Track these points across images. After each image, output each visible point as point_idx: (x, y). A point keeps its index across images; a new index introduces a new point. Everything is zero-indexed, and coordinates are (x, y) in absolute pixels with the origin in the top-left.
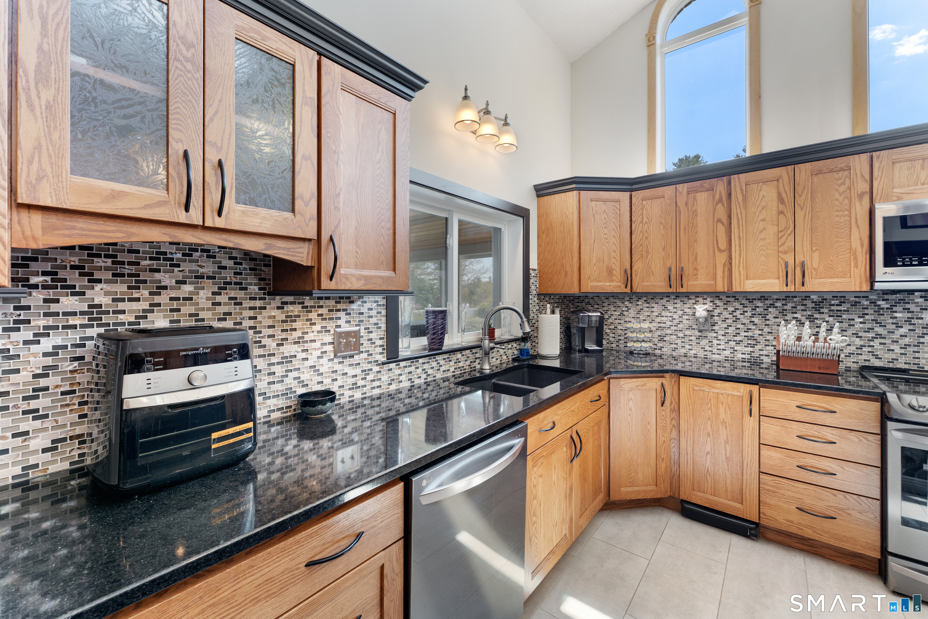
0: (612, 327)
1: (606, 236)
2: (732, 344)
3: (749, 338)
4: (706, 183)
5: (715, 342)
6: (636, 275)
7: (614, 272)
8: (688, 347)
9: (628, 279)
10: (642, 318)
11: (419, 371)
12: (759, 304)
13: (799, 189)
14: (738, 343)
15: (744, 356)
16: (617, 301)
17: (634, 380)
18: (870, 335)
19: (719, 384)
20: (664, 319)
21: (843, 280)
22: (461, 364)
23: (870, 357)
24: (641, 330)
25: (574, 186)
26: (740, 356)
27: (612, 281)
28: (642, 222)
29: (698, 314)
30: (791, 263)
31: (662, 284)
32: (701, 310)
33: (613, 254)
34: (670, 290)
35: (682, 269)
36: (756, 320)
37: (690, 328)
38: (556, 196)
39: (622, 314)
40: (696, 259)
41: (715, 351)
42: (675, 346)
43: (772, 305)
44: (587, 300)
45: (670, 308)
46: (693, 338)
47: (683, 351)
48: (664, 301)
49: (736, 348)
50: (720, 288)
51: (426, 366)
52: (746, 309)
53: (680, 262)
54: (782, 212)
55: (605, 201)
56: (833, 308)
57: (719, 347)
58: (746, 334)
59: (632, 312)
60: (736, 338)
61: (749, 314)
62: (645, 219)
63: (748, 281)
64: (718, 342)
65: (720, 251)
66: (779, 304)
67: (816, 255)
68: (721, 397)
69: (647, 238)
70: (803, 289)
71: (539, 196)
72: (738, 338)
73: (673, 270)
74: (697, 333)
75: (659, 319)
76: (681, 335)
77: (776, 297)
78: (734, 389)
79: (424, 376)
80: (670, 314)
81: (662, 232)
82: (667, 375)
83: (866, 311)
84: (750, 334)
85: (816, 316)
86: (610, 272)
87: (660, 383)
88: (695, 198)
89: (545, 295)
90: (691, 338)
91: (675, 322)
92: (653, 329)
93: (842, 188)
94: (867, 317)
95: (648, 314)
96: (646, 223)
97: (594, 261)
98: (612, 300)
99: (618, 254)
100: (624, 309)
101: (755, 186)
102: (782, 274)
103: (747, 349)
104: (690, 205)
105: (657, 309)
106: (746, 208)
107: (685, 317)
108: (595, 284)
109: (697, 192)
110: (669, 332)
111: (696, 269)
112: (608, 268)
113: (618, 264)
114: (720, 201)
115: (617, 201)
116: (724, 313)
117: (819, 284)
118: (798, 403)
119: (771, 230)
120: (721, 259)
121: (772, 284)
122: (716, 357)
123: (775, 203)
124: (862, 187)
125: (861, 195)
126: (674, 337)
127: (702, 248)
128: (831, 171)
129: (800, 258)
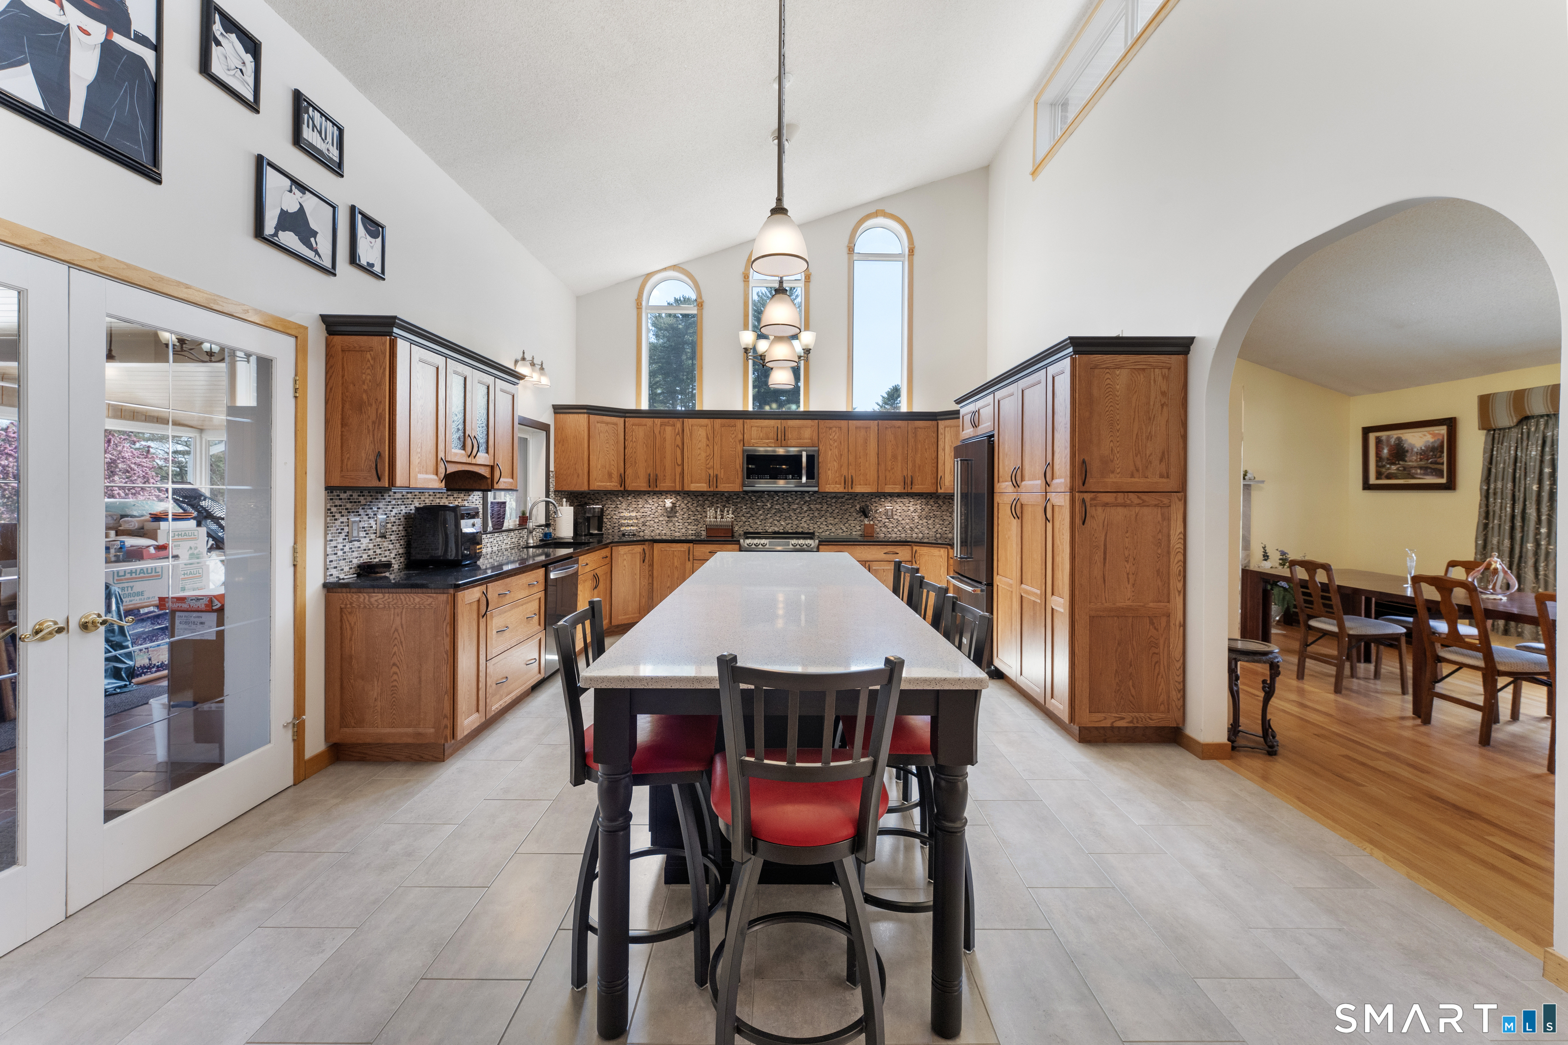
0: (609, 517)
1: (608, 449)
2: (686, 524)
3: (696, 520)
4: (671, 421)
5: (677, 524)
6: (628, 478)
7: (613, 476)
8: (661, 528)
9: (622, 480)
10: (631, 509)
11: (495, 541)
12: (701, 499)
13: (716, 433)
14: (690, 523)
15: (692, 532)
16: (613, 496)
17: (627, 547)
18: (749, 515)
19: (679, 545)
20: (646, 509)
21: (732, 485)
22: (513, 540)
23: (749, 528)
24: (630, 518)
25: (585, 411)
26: (691, 532)
27: (612, 482)
28: (632, 441)
29: (667, 506)
30: (712, 474)
31: (645, 485)
32: (668, 503)
33: (612, 463)
34: (650, 489)
35: (657, 475)
36: (698, 509)
37: (662, 515)
38: (571, 416)
39: (616, 507)
40: (665, 469)
41: (677, 530)
42: (653, 528)
43: (707, 499)
44: (588, 496)
45: (650, 501)
46: (664, 522)
47: (658, 531)
48: (646, 497)
49: (688, 527)
50: (678, 489)
51: (498, 539)
52: (694, 502)
53: (656, 471)
54: (708, 445)
55: (607, 423)
56: (734, 501)
57: (679, 527)
58: (693, 518)
59: (624, 505)
60: (688, 521)
61: (695, 505)
62: (634, 439)
63: (693, 485)
64: (679, 524)
65: (678, 465)
66: (710, 499)
67: (722, 471)
68: (675, 553)
69: (635, 452)
70: (717, 490)
71: (555, 413)
72: (689, 521)
73: (651, 476)
74: (666, 519)
75: (642, 510)
76: (656, 520)
77: (709, 494)
78: (682, 546)
79: (497, 545)
80: (650, 506)
81: (645, 450)
82: (647, 543)
83: (747, 502)
84: (695, 518)
85: (727, 505)
86: (610, 475)
87: (642, 548)
88: (664, 430)
89: (559, 491)
90: (663, 522)
91: (653, 511)
92: (639, 517)
93: (733, 436)
94: (748, 505)
95: (635, 506)
96: (635, 442)
97: (599, 467)
98: (609, 496)
99: (616, 462)
100: (618, 503)
101: (695, 427)
102: (708, 481)
103: (694, 527)
104: (662, 434)
105: (641, 502)
106: (691, 440)
107: (660, 508)
108: (600, 484)
109: (666, 425)
110: (649, 519)
111: (665, 476)
112: (608, 472)
113: (616, 470)
114: (678, 434)
115: (616, 424)
116: (681, 504)
117: (723, 487)
118: (709, 550)
119: (703, 455)
120: (679, 470)
121: (703, 487)
122: (677, 534)
123: (705, 440)
124: (740, 437)
125: (740, 441)
126: (652, 522)
127: (668, 462)
128: (729, 426)
129: (716, 472)
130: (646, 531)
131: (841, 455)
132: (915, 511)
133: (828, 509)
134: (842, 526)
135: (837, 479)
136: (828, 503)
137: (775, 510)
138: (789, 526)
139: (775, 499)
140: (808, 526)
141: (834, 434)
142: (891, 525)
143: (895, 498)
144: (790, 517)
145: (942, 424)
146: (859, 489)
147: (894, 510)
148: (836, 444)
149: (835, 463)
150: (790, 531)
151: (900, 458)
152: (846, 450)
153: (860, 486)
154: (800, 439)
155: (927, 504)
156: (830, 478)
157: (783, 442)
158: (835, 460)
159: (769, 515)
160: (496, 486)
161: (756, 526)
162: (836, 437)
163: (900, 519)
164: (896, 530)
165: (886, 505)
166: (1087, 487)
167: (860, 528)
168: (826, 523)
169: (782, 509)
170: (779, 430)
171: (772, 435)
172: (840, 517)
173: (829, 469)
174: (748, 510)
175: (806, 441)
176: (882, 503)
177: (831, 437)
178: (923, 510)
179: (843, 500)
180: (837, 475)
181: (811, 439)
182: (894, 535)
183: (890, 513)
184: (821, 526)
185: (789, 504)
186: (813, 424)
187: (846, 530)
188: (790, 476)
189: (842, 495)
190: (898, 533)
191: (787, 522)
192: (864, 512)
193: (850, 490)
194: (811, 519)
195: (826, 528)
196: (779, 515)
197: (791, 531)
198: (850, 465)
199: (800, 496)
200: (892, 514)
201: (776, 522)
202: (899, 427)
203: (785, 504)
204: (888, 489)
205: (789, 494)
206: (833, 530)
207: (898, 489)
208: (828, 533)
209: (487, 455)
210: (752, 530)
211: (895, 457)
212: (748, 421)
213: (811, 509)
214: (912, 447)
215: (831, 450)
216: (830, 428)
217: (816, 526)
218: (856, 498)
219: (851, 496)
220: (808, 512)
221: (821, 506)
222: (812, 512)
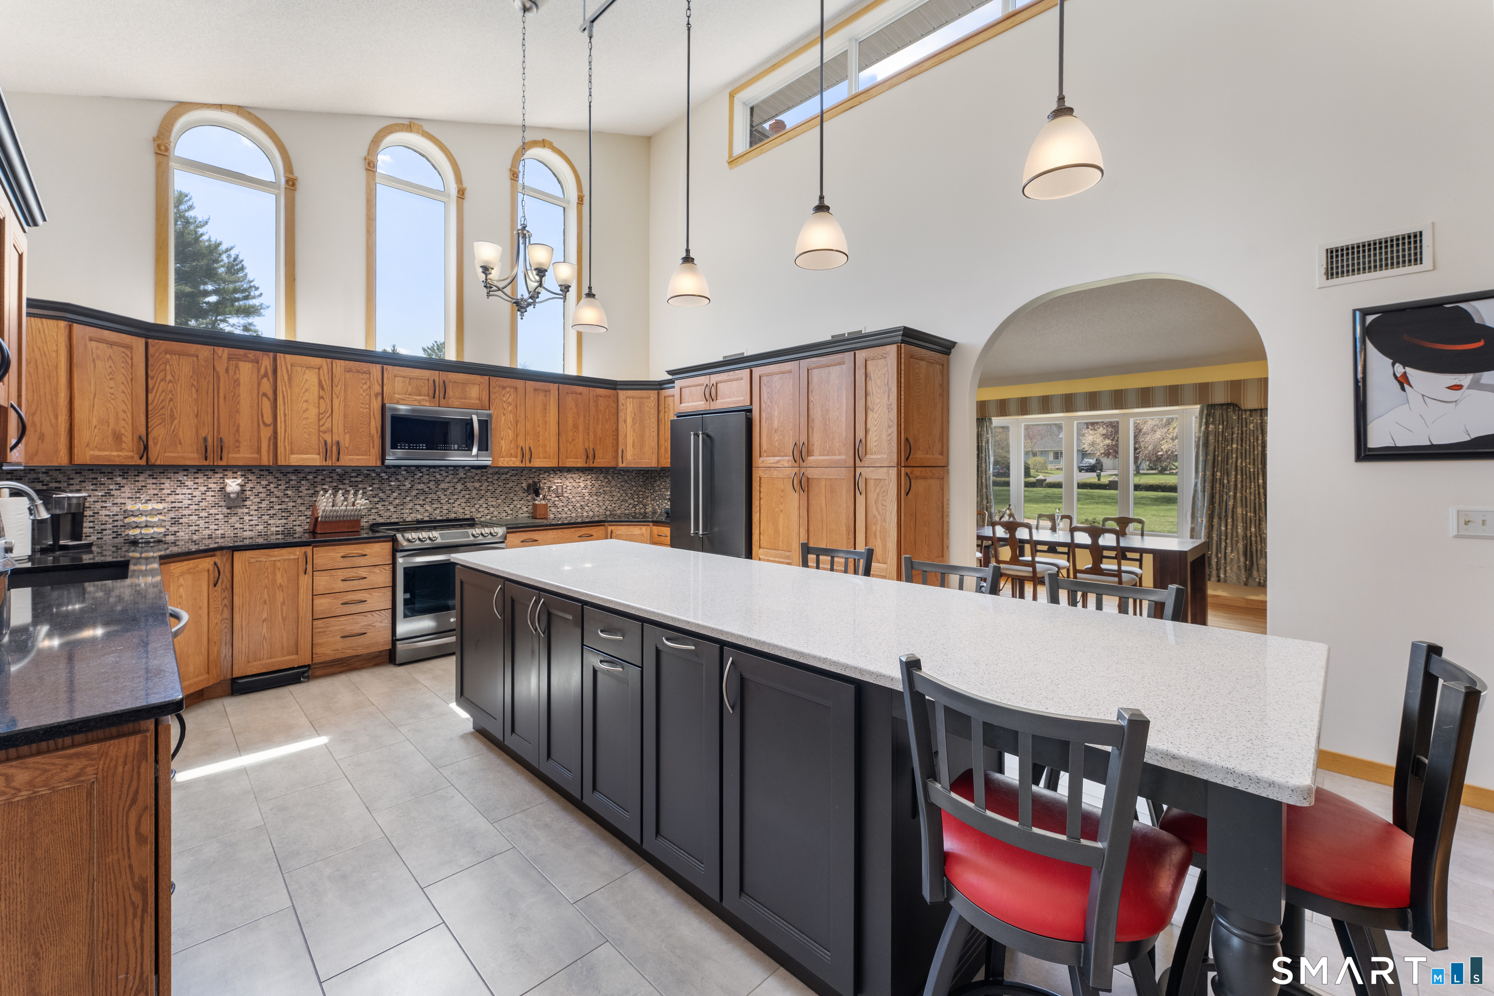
1: (112, 391)
2: (266, 517)
3: (285, 510)
4: (251, 354)
5: (247, 518)
6: (155, 444)
7: (124, 439)
8: (213, 527)
9: (144, 447)
10: (144, 497)
12: (294, 478)
13: (335, 380)
14: (272, 517)
15: (278, 529)
17: (186, 563)
18: (376, 499)
19: (276, 551)
20: (180, 497)
21: (365, 457)
24: (147, 513)
25: (64, 314)
26: (274, 529)
27: (121, 450)
28: (161, 379)
29: (229, 489)
30: (329, 441)
31: (195, 455)
33: (122, 415)
34: (206, 463)
35: (221, 440)
36: (289, 492)
37: (217, 505)
39: (108, 494)
40: (238, 430)
41: (247, 527)
42: (196, 528)
43: (305, 478)
45: (189, 483)
46: (220, 517)
47: (207, 532)
49: (270, 522)
50: (266, 460)
52: (280, 483)
53: (219, 432)
54: (322, 397)
55: (111, 344)
56: (353, 479)
57: (251, 523)
58: (280, 507)
59: (127, 491)
60: (269, 512)
61: (283, 487)
62: (169, 377)
63: (291, 456)
64: (250, 518)
65: (266, 425)
66: (310, 477)
67: (347, 436)
68: (278, 564)
69: (171, 400)
70: (338, 464)
72: (272, 512)
73: (210, 440)
74: (225, 511)
75: (172, 498)
76: (204, 514)
77: (308, 470)
78: (290, 553)
80: (190, 491)
81: (195, 396)
82: (218, 553)
83: (374, 481)
84: (284, 506)
86: (118, 438)
87: (212, 562)
88: (237, 367)
90: (217, 517)
91: (196, 499)
92: (164, 511)
93: (365, 387)
94: (374, 486)
95: (156, 492)
96: (170, 381)
97: (95, 422)
99: (130, 415)
100: (111, 487)
101: (297, 368)
102: (322, 450)
103: (280, 522)
104: (231, 372)
105: (168, 485)
106: (290, 387)
107: (210, 493)
108: (97, 453)
109: (240, 360)
110: (186, 512)
111: (237, 441)
112: (114, 433)
113: (129, 429)
114: (266, 375)
115: (129, 347)
116: (257, 488)
117: (349, 460)
118: (342, 554)
119: (313, 412)
120: (266, 433)
121: (314, 459)
122: (247, 534)
123: (316, 388)
124: (377, 389)
125: (376, 395)
126: (194, 518)
127: (245, 419)
128: (358, 372)
129: (336, 438)
130: (181, 534)
131: (517, 422)
132: (585, 487)
133: (489, 488)
134: (506, 508)
135: (512, 451)
136: (489, 480)
137: (417, 492)
138: (437, 512)
139: (416, 477)
140: (463, 511)
141: (508, 395)
142: (561, 504)
143: (565, 474)
144: (438, 500)
145: (622, 394)
146: (537, 463)
147: (564, 486)
148: (510, 408)
149: (509, 431)
150: (439, 518)
151: (581, 428)
152: (523, 416)
153: (538, 460)
154: (465, 398)
155: (597, 479)
156: (503, 449)
157: (443, 402)
158: (509, 428)
159: (408, 499)
161: (388, 514)
162: (510, 400)
163: (570, 497)
164: (566, 509)
165: (556, 481)
166: (911, 462)
167: (527, 509)
168: (486, 506)
169: (427, 490)
170: (437, 384)
171: (425, 390)
172: (503, 497)
173: (502, 439)
174: (375, 492)
175: (472, 401)
176: (551, 479)
177: (504, 399)
178: (593, 486)
179: (508, 476)
180: (512, 446)
181: (480, 399)
182: (564, 515)
183: (560, 491)
184: (480, 510)
185: (437, 483)
186: (483, 381)
187: (511, 512)
188: (456, 447)
189: (506, 470)
190: (569, 513)
191: (435, 506)
192: (535, 490)
193: (528, 465)
194: (467, 501)
195: (487, 511)
196: (423, 498)
197: (440, 518)
198: (528, 434)
199: (452, 472)
200: (562, 491)
201: (418, 507)
202: (581, 394)
203: (432, 483)
204: (570, 463)
205: (437, 470)
206: (496, 513)
207: (580, 463)
208: (489, 517)
210: (381, 520)
211: (576, 427)
212: (390, 368)
213: (467, 489)
214: (594, 417)
215: (504, 415)
216: (504, 388)
217: (473, 510)
218: (522, 474)
219: (516, 472)
220: (463, 492)
221: (480, 484)
222: (469, 492)
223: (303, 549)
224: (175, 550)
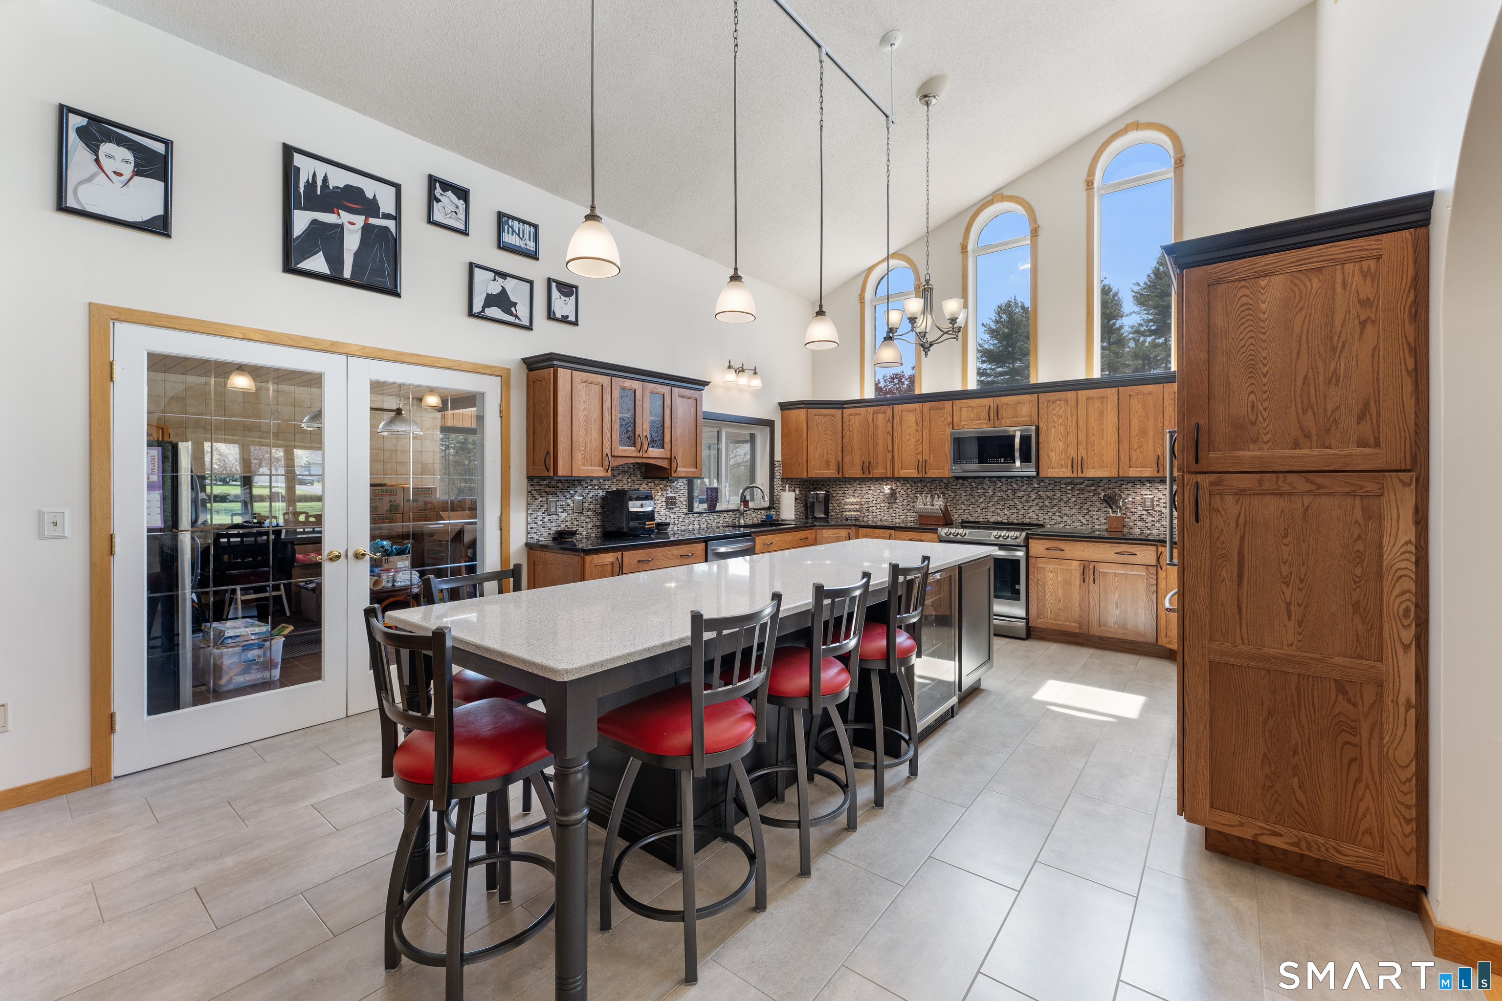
0: (838, 502)
1: (826, 440)
2: (906, 511)
4: (883, 408)
5: (897, 510)
6: (845, 466)
7: (831, 464)
8: (882, 514)
9: (840, 467)
10: (856, 495)
11: (704, 520)
12: (919, 485)
13: (925, 417)
14: (909, 510)
16: (841, 483)
17: (833, 530)
18: (969, 503)
20: (869, 495)
21: (945, 470)
22: (727, 520)
23: (970, 517)
24: (852, 504)
25: (803, 406)
26: (910, 519)
27: (829, 470)
28: (849, 430)
29: (886, 492)
30: (921, 460)
31: (860, 471)
32: (887, 489)
33: (830, 451)
34: (866, 476)
35: (870, 462)
36: (917, 495)
37: (884, 501)
38: (793, 411)
40: (877, 455)
41: (897, 516)
42: (875, 514)
44: (822, 483)
45: (873, 488)
46: (885, 508)
47: (880, 517)
48: (869, 483)
49: (908, 514)
50: (889, 475)
51: (707, 518)
52: (912, 488)
53: (869, 457)
54: (917, 430)
55: (825, 416)
56: (953, 487)
57: (899, 514)
59: (851, 492)
60: (908, 508)
61: (914, 491)
63: (903, 471)
65: (889, 451)
67: (932, 456)
69: (852, 441)
70: (926, 476)
71: (782, 410)
73: (865, 463)
74: (888, 505)
75: (866, 496)
76: (878, 506)
77: (927, 480)
79: (706, 523)
80: (872, 493)
81: (860, 438)
85: (946, 492)
86: (828, 463)
87: (848, 532)
88: (877, 417)
89: (787, 479)
91: (876, 497)
92: (863, 503)
93: (942, 419)
96: (851, 431)
97: (817, 456)
98: (838, 482)
99: (834, 451)
100: (841, 489)
101: (908, 412)
102: (917, 466)
104: (874, 422)
105: (865, 488)
106: (901, 426)
107: (881, 494)
108: (818, 472)
109: (878, 413)
110: (872, 505)
111: (877, 463)
112: (826, 461)
113: (834, 458)
114: (889, 420)
115: (833, 416)
116: (901, 491)
117: (932, 473)
119: (913, 440)
120: (889, 456)
121: (912, 473)
122: (897, 520)
123: (914, 424)
124: (949, 419)
125: (949, 424)
126: (875, 508)
127: (880, 450)
128: (938, 409)
129: (925, 458)
130: (869, 517)
131: (1068, 433)
133: (1062, 497)
134: (1080, 518)
135: (1063, 462)
136: (1062, 490)
137: (997, 498)
138: (1014, 516)
139: (997, 486)
140: (1036, 517)
141: (1058, 408)
142: (1151, 519)
143: (1157, 485)
144: (1015, 506)
146: (1091, 473)
147: (1155, 499)
148: (1061, 420)
149: (1060, 443)
150: (1015, 521)
151: (1151, 433)
152: (1074, 426)
153: (1093, 470)
154: (1017, 417)
156: (1053, 460)
157: (997, 422)
158: (1060, 439)
159: (991, 504)
160: (673, 475)
161: (976, 515)
162: (1061, 412)
164: (1158, 525)
165: (1143, 492)
166: (1204, 465)
167: (1105, 521)
168: (1059, 514)
169: (1005, 497)
170: (992, 408)
171: (984, 415)
172: (1079, 507)
173: (1052, 451)
174: (968, 497)
175: (1023, 419)
176: (1136, 490)
177: (1054, 413)
179: (1082, 486)
180: (1063, 456)
181: (1030, 417)
182: (1155, 532)
183: (1148, 503)
184: (1053, 517)
185: (1014, 491)
186: (1032, 399)
187: (1087, 522)
188: (1002, 460)
189: (1081, 481)
190: (1162, 529)
191: (1012, 511)
192: (1110, 501)
193: (1080, 475)
194: (1041, 509)
195: (1059, 519)
196: (1002, 503)
197: (1017, 522)
198: (1080, 444)
199: (1027, 482)
200: (1153, 505)
201: (999, 511)
202: (1150, 393)
203: (1009, 491)
204: (1133, 473)
205: (1014, 480)
206: (1069, 522)
208: (1063, 525)
209: (662, 450)
210: (971, 519)
211: (1143, 432)
212: (957, 402)
213: (1040, 497)
214: (1170, 417)
215: (1054, 427)
216: (1054, 402)
217: (1047, 517)
218: (1100, 484)
219: (1092, 482)
220: (1037, 501)
221: (1053, 493)
222: (1042, 501)
223: (890, 531)
224: (863, 524)
